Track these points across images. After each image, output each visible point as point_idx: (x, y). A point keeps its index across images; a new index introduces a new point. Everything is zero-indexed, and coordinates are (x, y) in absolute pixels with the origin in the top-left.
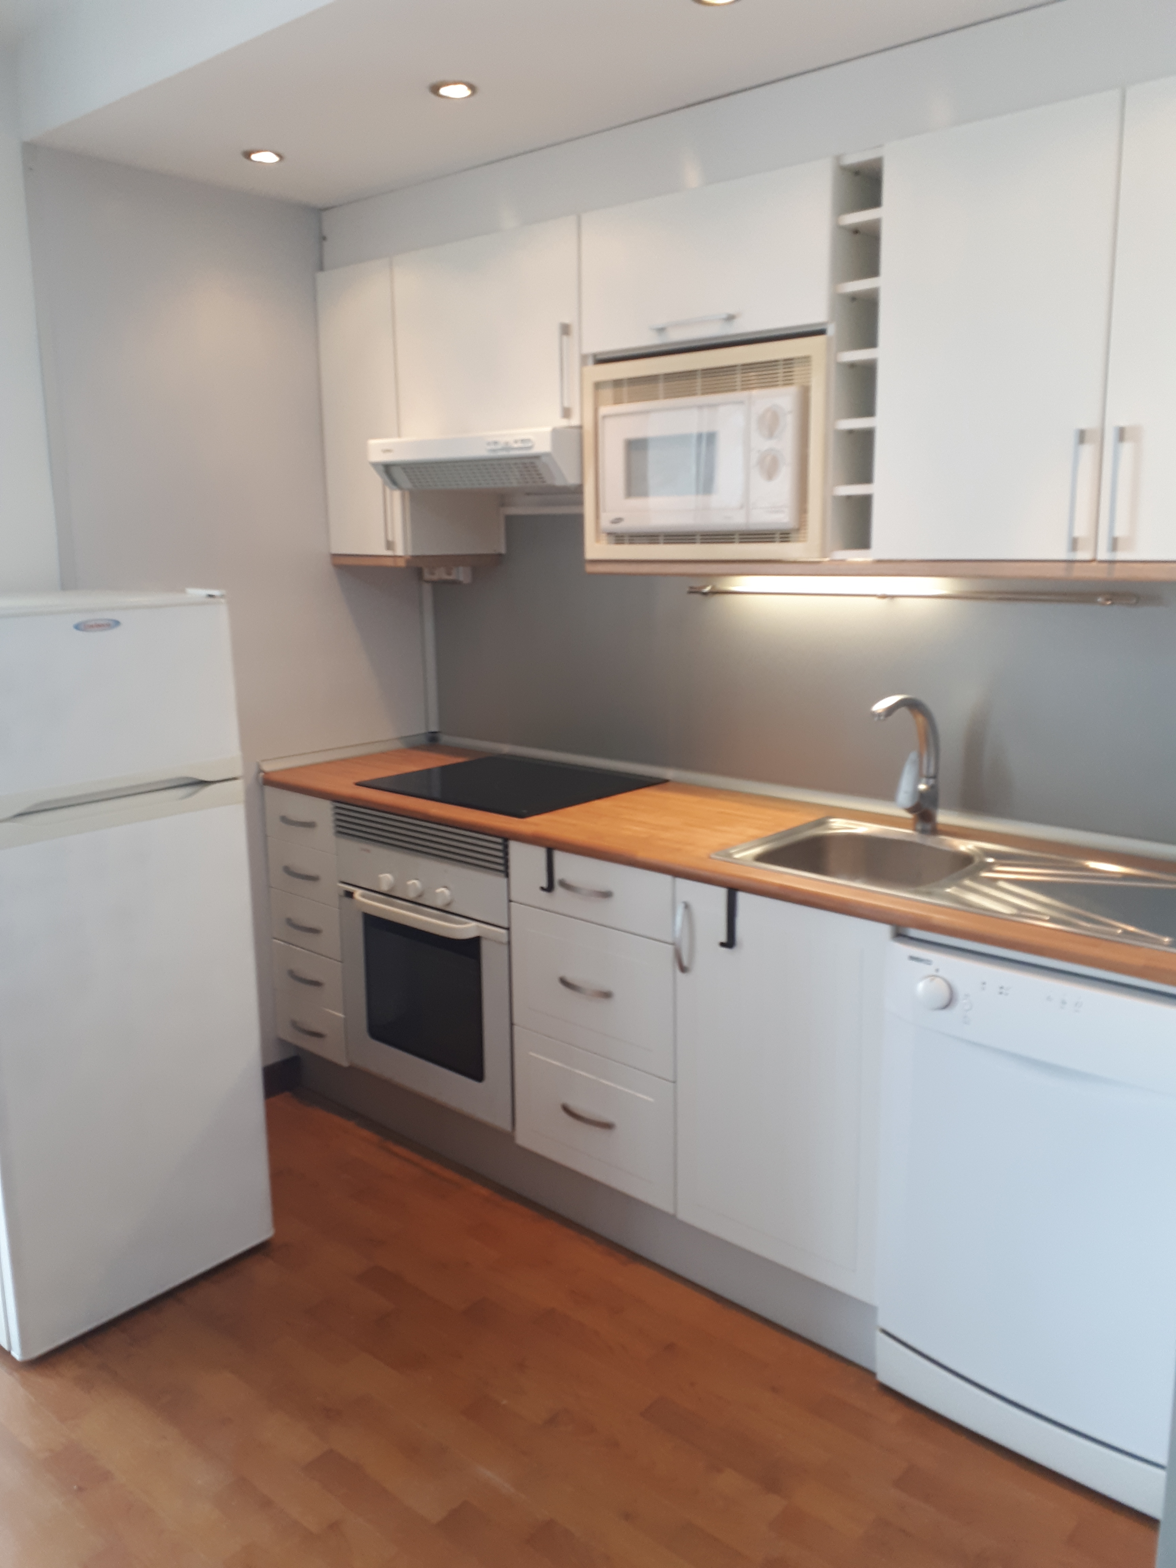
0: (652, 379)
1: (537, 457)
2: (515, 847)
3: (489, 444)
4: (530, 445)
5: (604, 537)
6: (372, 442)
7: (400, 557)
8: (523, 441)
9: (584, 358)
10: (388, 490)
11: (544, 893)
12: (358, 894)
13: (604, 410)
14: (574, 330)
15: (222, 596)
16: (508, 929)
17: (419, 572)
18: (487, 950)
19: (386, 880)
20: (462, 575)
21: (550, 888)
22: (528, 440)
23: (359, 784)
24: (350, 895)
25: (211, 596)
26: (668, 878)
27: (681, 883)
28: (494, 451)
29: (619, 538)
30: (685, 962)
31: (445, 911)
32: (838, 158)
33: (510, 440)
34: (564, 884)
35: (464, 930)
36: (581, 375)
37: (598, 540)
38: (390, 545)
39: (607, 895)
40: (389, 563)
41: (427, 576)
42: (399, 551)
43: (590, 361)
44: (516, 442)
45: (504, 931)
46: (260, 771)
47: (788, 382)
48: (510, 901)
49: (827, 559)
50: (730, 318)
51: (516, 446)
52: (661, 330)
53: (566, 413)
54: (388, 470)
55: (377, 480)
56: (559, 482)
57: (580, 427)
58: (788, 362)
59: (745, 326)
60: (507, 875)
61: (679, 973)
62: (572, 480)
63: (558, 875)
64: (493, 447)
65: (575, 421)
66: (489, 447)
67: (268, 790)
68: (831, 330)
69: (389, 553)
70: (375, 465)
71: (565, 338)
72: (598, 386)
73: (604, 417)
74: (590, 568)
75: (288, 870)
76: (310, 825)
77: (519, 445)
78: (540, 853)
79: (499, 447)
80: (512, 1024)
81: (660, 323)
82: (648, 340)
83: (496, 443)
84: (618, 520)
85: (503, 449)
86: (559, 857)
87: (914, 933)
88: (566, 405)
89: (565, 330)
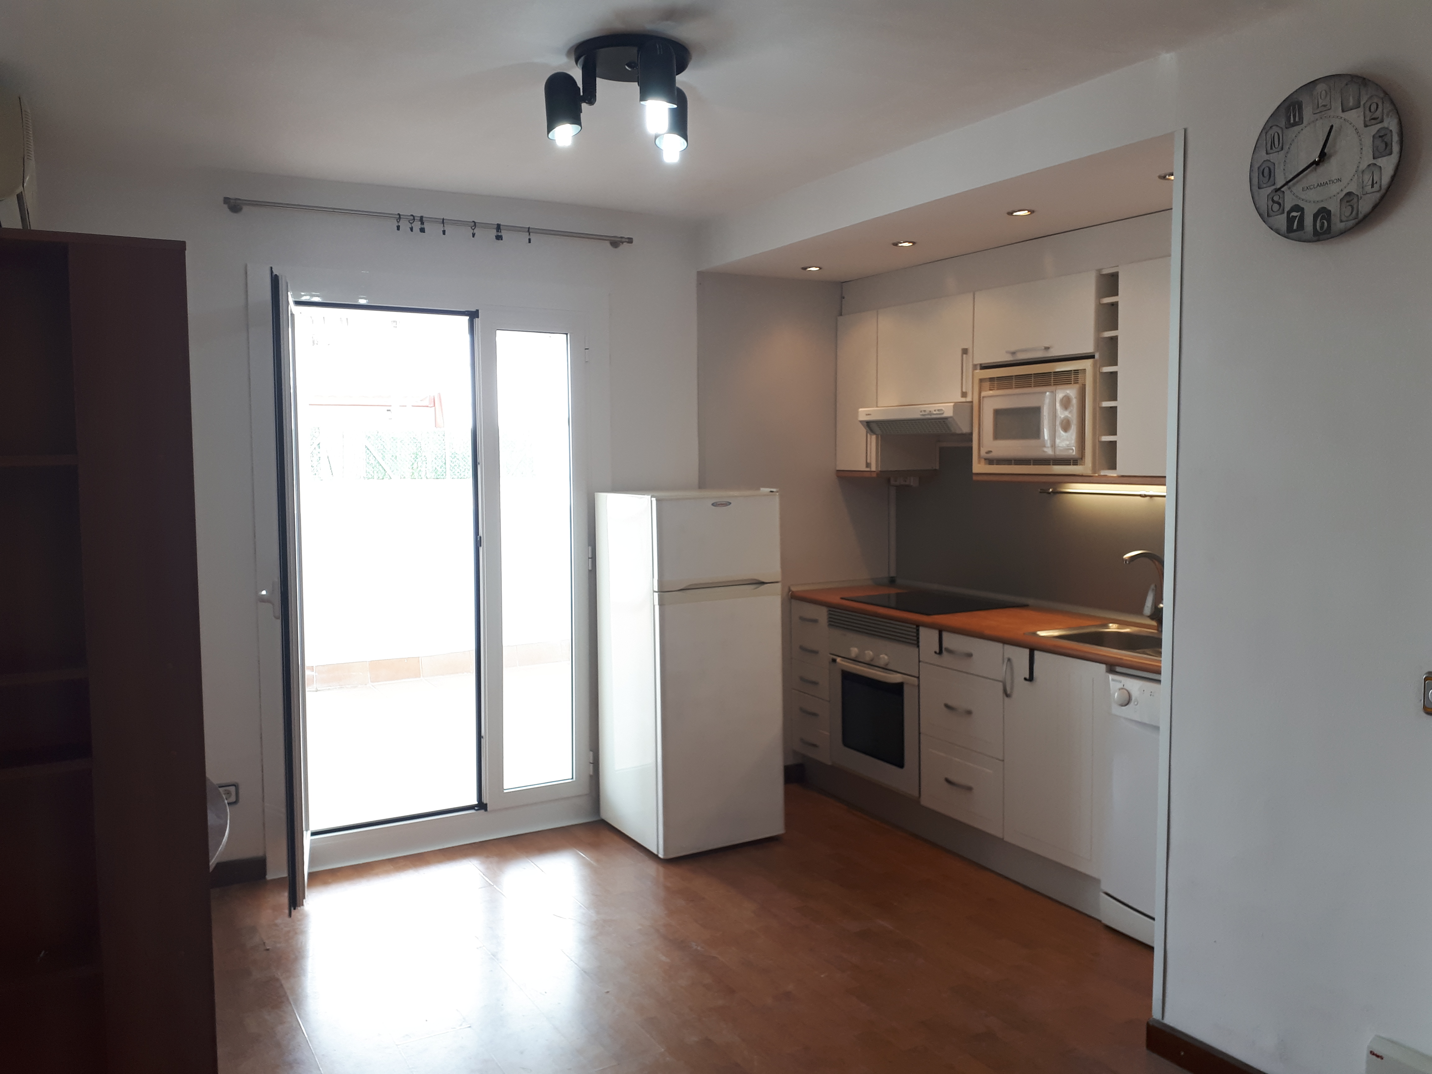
0: (1009, 378)
1: (946, 418)
2: (922, 631)
3: (921, 412)
4: (942, 412)
5: (983, 460)
6: (860, 410)
7: (874, 471)
8: (938, 410)
9: (975, 367)
10: (869, 435)
11: (937, 656)
12: (839, 660)
13: (983, 394)
14: (970, 351)
15: (777, 492)
16: (918, 678)
17: (889, 480)
18: (906, 689)
19: (854, 651)
20: (913, 482)
21: (940, 652)
22: (942, 410)
23: (842, 598)
24: (834, 661)
25: (771, 492)
26: (1000, 645)
27: (1007, 647)
28: (923, 415)
29: (991, 461)
30: (1009, 692)
31: (885, 669)
32: (1099, 271)
33: (932, 410)
34: (948, 650)
35: (895, 678)
36: (973, 375)
37: (979, 462)
38: (868, 465)
39: (970, 655)
40: (867, 475)
41: (892, 482)
42: (873, 468)
43: (979, 367)
44: (935, 411)
45: (916, 679)
46: (790, 590)
47: (1076, 382)
48: (919, 661)
49: (1097, 475)
50: (1047, 348)
51: (935, 413)
52: (1013, 353)
53: (964, 395)
54: (869, 425)
55: (863, 430)
56: (958, 432)
57: (972, 402)
58: (1076, 372)
59: (1054, 353)
60: (918, 646)
61: (1005, 698)
62: (965, 430)
63: (945, 644)
64: (923, 413)
65: (969, 399)
66: (921, 413)
67: (793, 601)
68: (1097, 356)
69: (868, 469)
70: (861, 422)
71: (964, 356)
72: (981, 381)
73: (983, 397)
74: (975, 478)
75: (802, 648)
76: (815, 621)
77: (937, 412)
78: (935, 633)
79: (926, 413)
80: (920, 733)
81: (1013, 349)
82: (1007, 358)
83: (925, 411)
84: (990, 452)
85: (928, 414)
86: (945, 635)
87: (1118, 669)
88: (964, 390)
89: (965, 351)
